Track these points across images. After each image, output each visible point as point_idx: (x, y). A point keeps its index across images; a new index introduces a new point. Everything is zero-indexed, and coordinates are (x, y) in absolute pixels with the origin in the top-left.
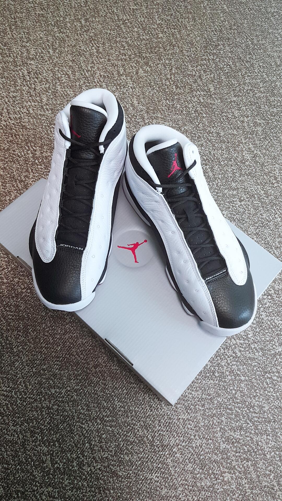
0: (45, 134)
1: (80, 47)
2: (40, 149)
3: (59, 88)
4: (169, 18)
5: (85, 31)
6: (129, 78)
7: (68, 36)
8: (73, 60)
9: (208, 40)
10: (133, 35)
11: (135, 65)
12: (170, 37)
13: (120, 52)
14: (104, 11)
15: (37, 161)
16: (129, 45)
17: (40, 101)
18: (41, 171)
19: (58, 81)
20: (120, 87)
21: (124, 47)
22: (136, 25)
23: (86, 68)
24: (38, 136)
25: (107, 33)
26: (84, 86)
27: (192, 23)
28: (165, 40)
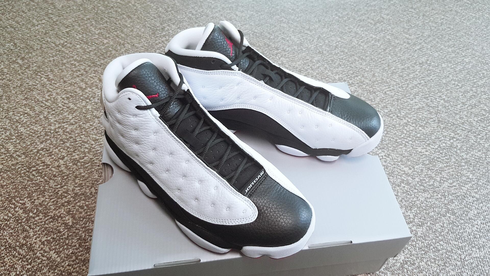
0: (28, 181)
1: (28, 84)
2: (29, 199)
3: (22, 129)
4: (105, 25)
5: (27, 68)
6: (94, 88)
7: (10, 80)
8: (26, 98)
9: (152, 28)
10: (78, 52)
11: (95, 75)
12: (115, 39)
13: (72, 71)
14: (38, 44)
15: (31, 214)
16: (79, 62)
17: (6, 152)
18: (42, 222)
19: (18, 124)
20: (89, 99)
21: (75, 65)
22: (76, 43)
23: (44, 99)
24: (20, 188)
25: (50, 61)
26: (50, 115)
27: (130, 21)
28: (112, 43)
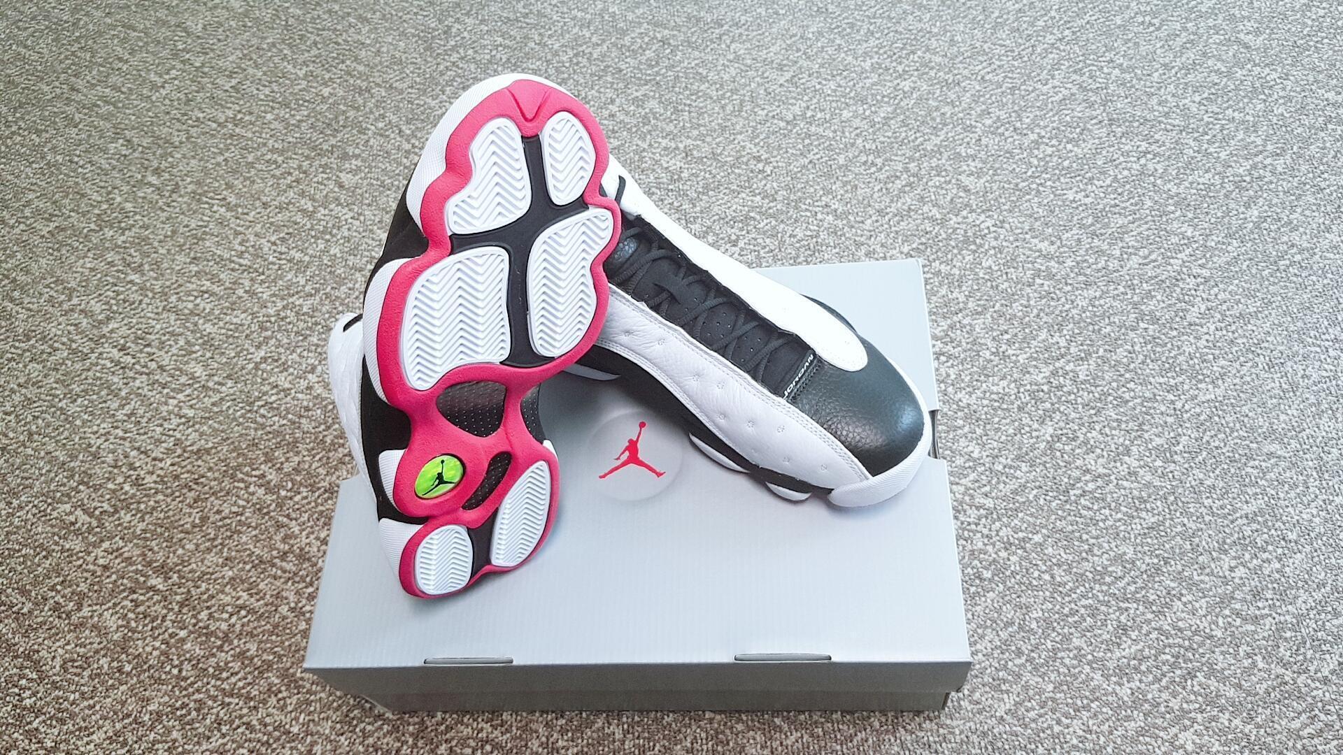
0: (256, 430)
1: (187, 226)
2: (270, 465)
3: (209, 328)
4: (314, 52)
5: (173, 192)
6: (332, 206)
7: (145, 227)
8: (195, 258)
9: (422, 34)
10: (272, 130)
11: (326, 176)
12: (347, 81)
13: (273, 176)
14: (179, 131)
15: (283, 493)
16: (281, 152)
17: (191, 382)
18: (309, 503)
19: (197, 318)
20: (330, 233)
21: (275, 162)
22: (263, 108)
23: (233, 253)
24: (244, 446)
25: (218, 164)
26: (256, 286)
27: (367, 28)
28: (342, 93)
